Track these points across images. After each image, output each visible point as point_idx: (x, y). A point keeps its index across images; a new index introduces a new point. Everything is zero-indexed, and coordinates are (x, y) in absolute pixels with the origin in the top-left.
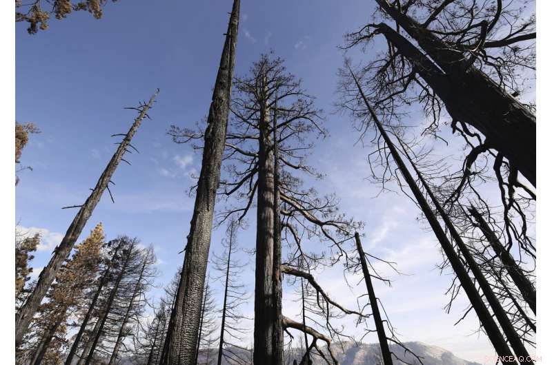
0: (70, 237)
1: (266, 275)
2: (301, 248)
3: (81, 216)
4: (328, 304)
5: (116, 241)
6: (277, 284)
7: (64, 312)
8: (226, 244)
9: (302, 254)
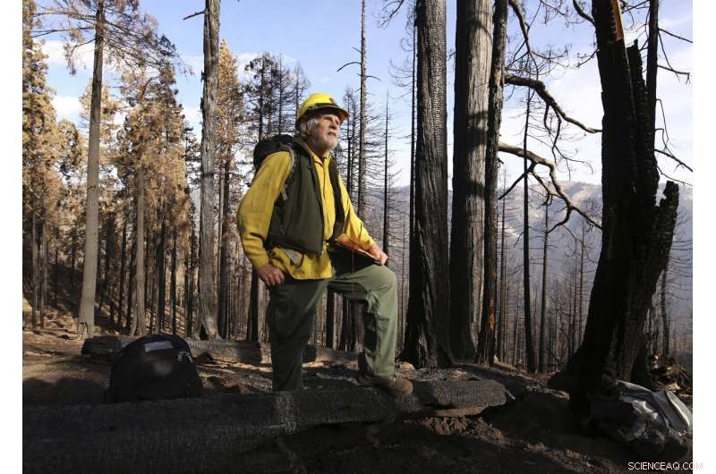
0: (210, 58)
1: (471, 86)
2: (529, 41)
3: (210, 27)
4: (560, 122)
5: (257, 60)
6: (496, 92)
7: (229, 150)
8: (408, 48)
9: (529, 52)
